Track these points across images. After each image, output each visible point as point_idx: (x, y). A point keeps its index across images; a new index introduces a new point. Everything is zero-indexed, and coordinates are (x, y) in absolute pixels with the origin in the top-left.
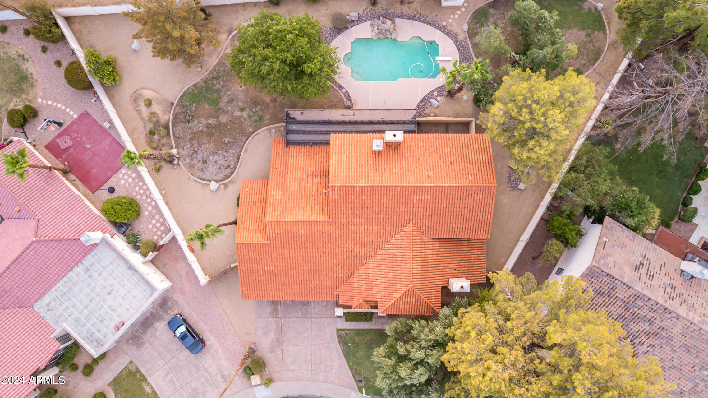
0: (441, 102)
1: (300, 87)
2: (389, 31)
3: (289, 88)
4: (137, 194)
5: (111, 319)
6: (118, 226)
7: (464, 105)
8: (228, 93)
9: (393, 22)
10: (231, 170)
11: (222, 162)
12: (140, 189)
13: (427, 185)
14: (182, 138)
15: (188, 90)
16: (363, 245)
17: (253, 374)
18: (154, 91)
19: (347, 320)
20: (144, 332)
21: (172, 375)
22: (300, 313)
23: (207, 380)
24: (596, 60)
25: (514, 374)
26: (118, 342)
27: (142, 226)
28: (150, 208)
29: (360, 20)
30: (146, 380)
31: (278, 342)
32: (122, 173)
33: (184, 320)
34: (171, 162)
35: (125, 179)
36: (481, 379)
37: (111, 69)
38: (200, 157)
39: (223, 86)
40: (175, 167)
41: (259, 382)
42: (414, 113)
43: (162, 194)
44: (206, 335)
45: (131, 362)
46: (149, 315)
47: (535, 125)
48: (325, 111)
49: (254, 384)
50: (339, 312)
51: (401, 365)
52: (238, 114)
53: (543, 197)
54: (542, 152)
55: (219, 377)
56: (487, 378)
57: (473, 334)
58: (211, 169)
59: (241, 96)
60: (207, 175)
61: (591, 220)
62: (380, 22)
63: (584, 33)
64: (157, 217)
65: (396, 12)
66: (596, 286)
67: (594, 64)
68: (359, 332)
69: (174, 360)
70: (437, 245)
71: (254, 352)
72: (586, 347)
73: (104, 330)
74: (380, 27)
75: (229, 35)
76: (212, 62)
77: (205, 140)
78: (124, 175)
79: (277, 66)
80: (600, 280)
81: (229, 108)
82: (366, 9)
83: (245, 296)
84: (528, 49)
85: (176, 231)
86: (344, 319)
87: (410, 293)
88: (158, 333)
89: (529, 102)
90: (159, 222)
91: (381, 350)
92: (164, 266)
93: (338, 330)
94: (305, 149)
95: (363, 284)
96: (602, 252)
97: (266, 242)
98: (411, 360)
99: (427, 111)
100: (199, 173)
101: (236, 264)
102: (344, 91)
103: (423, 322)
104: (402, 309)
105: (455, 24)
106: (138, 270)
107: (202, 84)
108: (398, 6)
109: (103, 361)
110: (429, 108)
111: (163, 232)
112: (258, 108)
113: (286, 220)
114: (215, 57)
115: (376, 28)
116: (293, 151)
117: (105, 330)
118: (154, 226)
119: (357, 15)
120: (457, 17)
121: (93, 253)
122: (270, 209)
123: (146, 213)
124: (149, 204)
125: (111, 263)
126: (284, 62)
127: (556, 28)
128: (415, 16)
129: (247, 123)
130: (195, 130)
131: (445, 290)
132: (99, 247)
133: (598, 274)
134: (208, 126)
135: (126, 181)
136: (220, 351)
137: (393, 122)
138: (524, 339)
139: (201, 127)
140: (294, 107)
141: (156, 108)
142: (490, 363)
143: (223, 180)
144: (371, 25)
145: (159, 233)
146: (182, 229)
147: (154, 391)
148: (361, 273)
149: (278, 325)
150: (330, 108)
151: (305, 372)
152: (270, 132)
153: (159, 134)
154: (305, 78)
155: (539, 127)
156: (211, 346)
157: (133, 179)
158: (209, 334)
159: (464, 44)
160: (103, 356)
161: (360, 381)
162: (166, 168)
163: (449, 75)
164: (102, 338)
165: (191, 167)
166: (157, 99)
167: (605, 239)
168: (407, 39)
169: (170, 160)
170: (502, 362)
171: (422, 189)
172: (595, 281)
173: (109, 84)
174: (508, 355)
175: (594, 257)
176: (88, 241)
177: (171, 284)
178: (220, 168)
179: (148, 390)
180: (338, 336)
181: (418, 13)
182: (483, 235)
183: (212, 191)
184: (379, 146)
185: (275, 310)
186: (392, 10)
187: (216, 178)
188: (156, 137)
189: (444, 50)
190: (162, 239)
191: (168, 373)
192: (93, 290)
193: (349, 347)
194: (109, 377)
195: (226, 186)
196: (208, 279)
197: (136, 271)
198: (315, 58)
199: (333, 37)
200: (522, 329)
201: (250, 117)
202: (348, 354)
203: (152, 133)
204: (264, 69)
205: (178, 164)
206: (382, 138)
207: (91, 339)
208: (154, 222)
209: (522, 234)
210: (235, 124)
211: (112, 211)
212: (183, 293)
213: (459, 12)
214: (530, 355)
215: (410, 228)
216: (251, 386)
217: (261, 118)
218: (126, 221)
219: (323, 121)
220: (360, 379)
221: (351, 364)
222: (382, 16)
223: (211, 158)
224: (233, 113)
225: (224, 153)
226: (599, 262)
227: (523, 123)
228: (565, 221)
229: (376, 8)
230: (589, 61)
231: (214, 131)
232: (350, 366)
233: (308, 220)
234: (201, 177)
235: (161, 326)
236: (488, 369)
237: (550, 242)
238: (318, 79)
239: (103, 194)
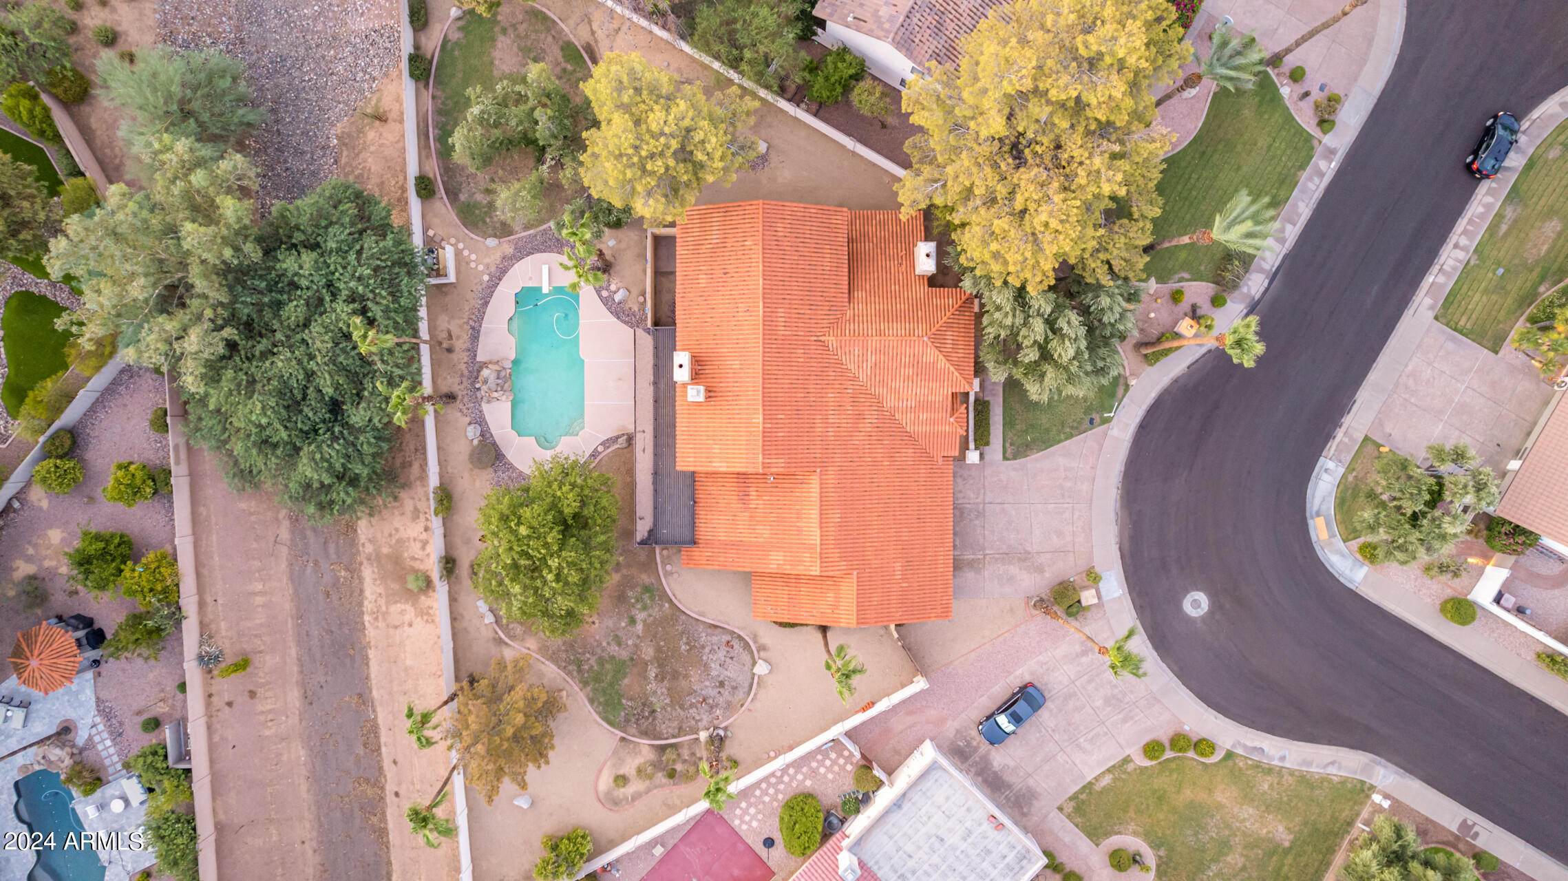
0: (620, 285)
1: (599, 521)
2: (499, 372)
3: (602, 538)
4: (776, 800)
5: (985, 838)
6: (829, 829)
7: (623, 245)
8: (604, 644)
9: (484, 365)
10: (734, 639)
11: (721, 654)
12: (767, 794)
13: (761, 313)
14: (682, 722)
15: (599, 713)
16: (860, 416)
17: (1079, 602)
18: (600, 771)
19: (987, 444)
20: (1009, 786)
21: (1082, 740)
22: (977, 522)
23: (1089, 681)
24: (545, 18)
25: (1056, 185)
26: (1025, 830)
27: (830, 791)
28: (800, 777)
29: (480, 421)
30: (1090, 783)
31: (1025, 560)
32: (740, 826)
33: (988, 718)
34: (721, 739)
35: (751, 821)
36: (1061, 237)
37: (565, 841)
38: (713, 693)
39: (593, 654)
40: (729, 734)
41: (1093, 591)
42: (639, 331)
43: (776, 757)
44: (1014, 681)
45: (1060, 809)
46: (980, 779)
47: (672, 150)
48: (638, 480)
49: (1095, 601)
50: (973, 457)
51: (1056, 356)
52: (639, 627)
53: (782, 111)
54: (714, 140)
55: (1084, 660)
56: (1060, 228)
57: (994, 246)
58: (732, 673)
59: (610, 623)
60: (743, 680)
61: (820, 31)
62: (484, 388)
63: (501, 38)
64: (814, 764)
65: (466, 359)
66: (926, 35)
67: (554, 21)
68: (1008, 423)
69: (1056, 737)
70: (859, 295)
71: (1042, 600)
72: (1011, 81)
73: (1003, 848)
74: (493, 387)
75: (506, 644)
76: (551, 672)
77: (684, 683)
78: (743, 822)
79: (569, 555)
80: (917, 29)
81: (630, 642)
82: (461, 411)
83: (946, 612)
84: (534, 142)
85: (836, 731)
86: (986, 448)
87: (937, 340)
88: (1012, 763)
89: (635, 159)
90: (823, 761)
91: (1033, 390)
92: (897, 752)
93: (1005, 458)
94: (702, 514)
95: (924, 416)
96: (871, 25)
97: (855, 576)
98: (1047, 340)
99: (635, 308)
100: (740, 694)
101: (892, 627)
102: (600, 449)
103: (985, 320)
104: (965, 353)
105: (487, 260)
106: (902, 792)
107: (589, 689)
108: (455, 357)
109: (1057, 855)
110: (630, 304)
111: (840, 755)
112: (630, 594)
113: (818, 542)
114: (543, 667)
115: (495, 395)
116: (704, 532)
117: (1001, 847)
118: (829, 769)
119: (472, 426)
120: (473, 257)
121: (875, 868)
122: (800, 569)
123: (808, 783)
124: (792, 778)
125: (891, 838)
126: (562, 545)
127: (495, 91)
128: (473, 328)
129: (655, 612)
130: (668, 701)
131: (932, 281)
132: (865, 858)
133: (908, 33)
134: (660, 678)
135: (753, 817)
136: (1041, 658)
137: (656, 366)
138: (1003, 165)
139: (662, 690)
140: (629, 533)
141: (629, 768)
142: (1036, 222)
143: (752, 653)
144: (489, 402)
145: (842, 761)
146: (835, 723)
147: (1109, 771)
148: (907, 421)
149: (996, 560)
150: (631, 472)
151: (1077, 514)
152: (671, 573)
153: (674, 761)
154: (586, 512)
155: (675, 144)
156: (1032, 674)
157: (750, 805)
158: (1012, 677)
159: (520, 244)
160: (1047, 853)
161: (1091, 421)
162: (730, 749)
163: (583, 279)
164: (1015, 852)
165: (729, 707)
166: (614, 765)
167: (850, 19)
168: (512, 341)
169: (718, 742)
170: (1038, 202)
171: (768, 322)
172: (919, 36)
173: (590, 846)
174: (1027, 195)
175: (878, 38)
176: (853, 871)
177: (928, 742)
178: (732, 658)
179: (1106, 781)
180: (1015, 458)
181: (467, 323)
182: (841, 219)
183: (770, 672)
184: (698, 392)
185: (971, 564)
186: (463, 366)
187: (749, 665)
188: (679, 767)
189: (530, 279)
190: (851, 754)
191: (1078, 746)
192: (936, 867)
193: (1034, 440)
194: (1084, 844)
195: (762, 648)
196: (919, 677)
197: (904, 795)
198: (554, 496)
199: (510, 467)
200: (988, 170)
201: (645, 608)
202: (1045, 441)
203: (672, 774)
204: (574, 577)
205: (725, 729)
206: (685, 385)
207: (1017, 869)
208: (822, 770)
209: (843, 147)
210: (656, 633)
211: (804, 838)
212: (943, 720)
213: (466, 253)
214: (1029, 157)
215: (831, 340)
216: (1100, 605)
217: (647, 589)
218: (821, 815)
219: (655, 483)
220: (1087, 421)
221: (1062, 436)
222: (473, 384)
223: (714, 673)
224: (639, 637)
225: (707, 650)
226: (888, 32)
227: (667, 168)
228: (820, 79)
229: (460, 394)
230: (548, 30)
231: (668, 669)
232: (1066, 439)
233: (818, 507)
234: (746, 690)
235: (1000, 758)
236: (1046, 225)
237: (856, 103)
238: (587, 492)
239: (776, 857)
